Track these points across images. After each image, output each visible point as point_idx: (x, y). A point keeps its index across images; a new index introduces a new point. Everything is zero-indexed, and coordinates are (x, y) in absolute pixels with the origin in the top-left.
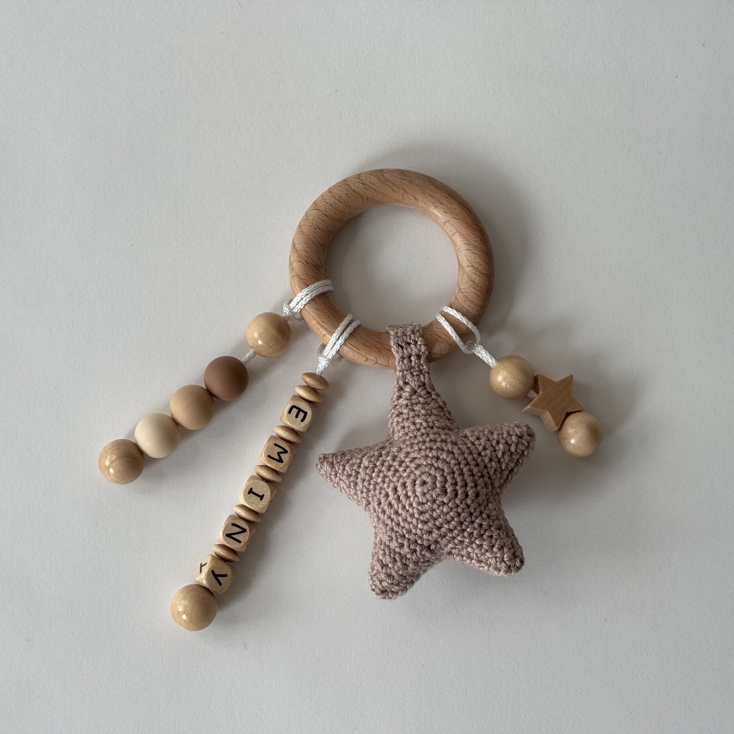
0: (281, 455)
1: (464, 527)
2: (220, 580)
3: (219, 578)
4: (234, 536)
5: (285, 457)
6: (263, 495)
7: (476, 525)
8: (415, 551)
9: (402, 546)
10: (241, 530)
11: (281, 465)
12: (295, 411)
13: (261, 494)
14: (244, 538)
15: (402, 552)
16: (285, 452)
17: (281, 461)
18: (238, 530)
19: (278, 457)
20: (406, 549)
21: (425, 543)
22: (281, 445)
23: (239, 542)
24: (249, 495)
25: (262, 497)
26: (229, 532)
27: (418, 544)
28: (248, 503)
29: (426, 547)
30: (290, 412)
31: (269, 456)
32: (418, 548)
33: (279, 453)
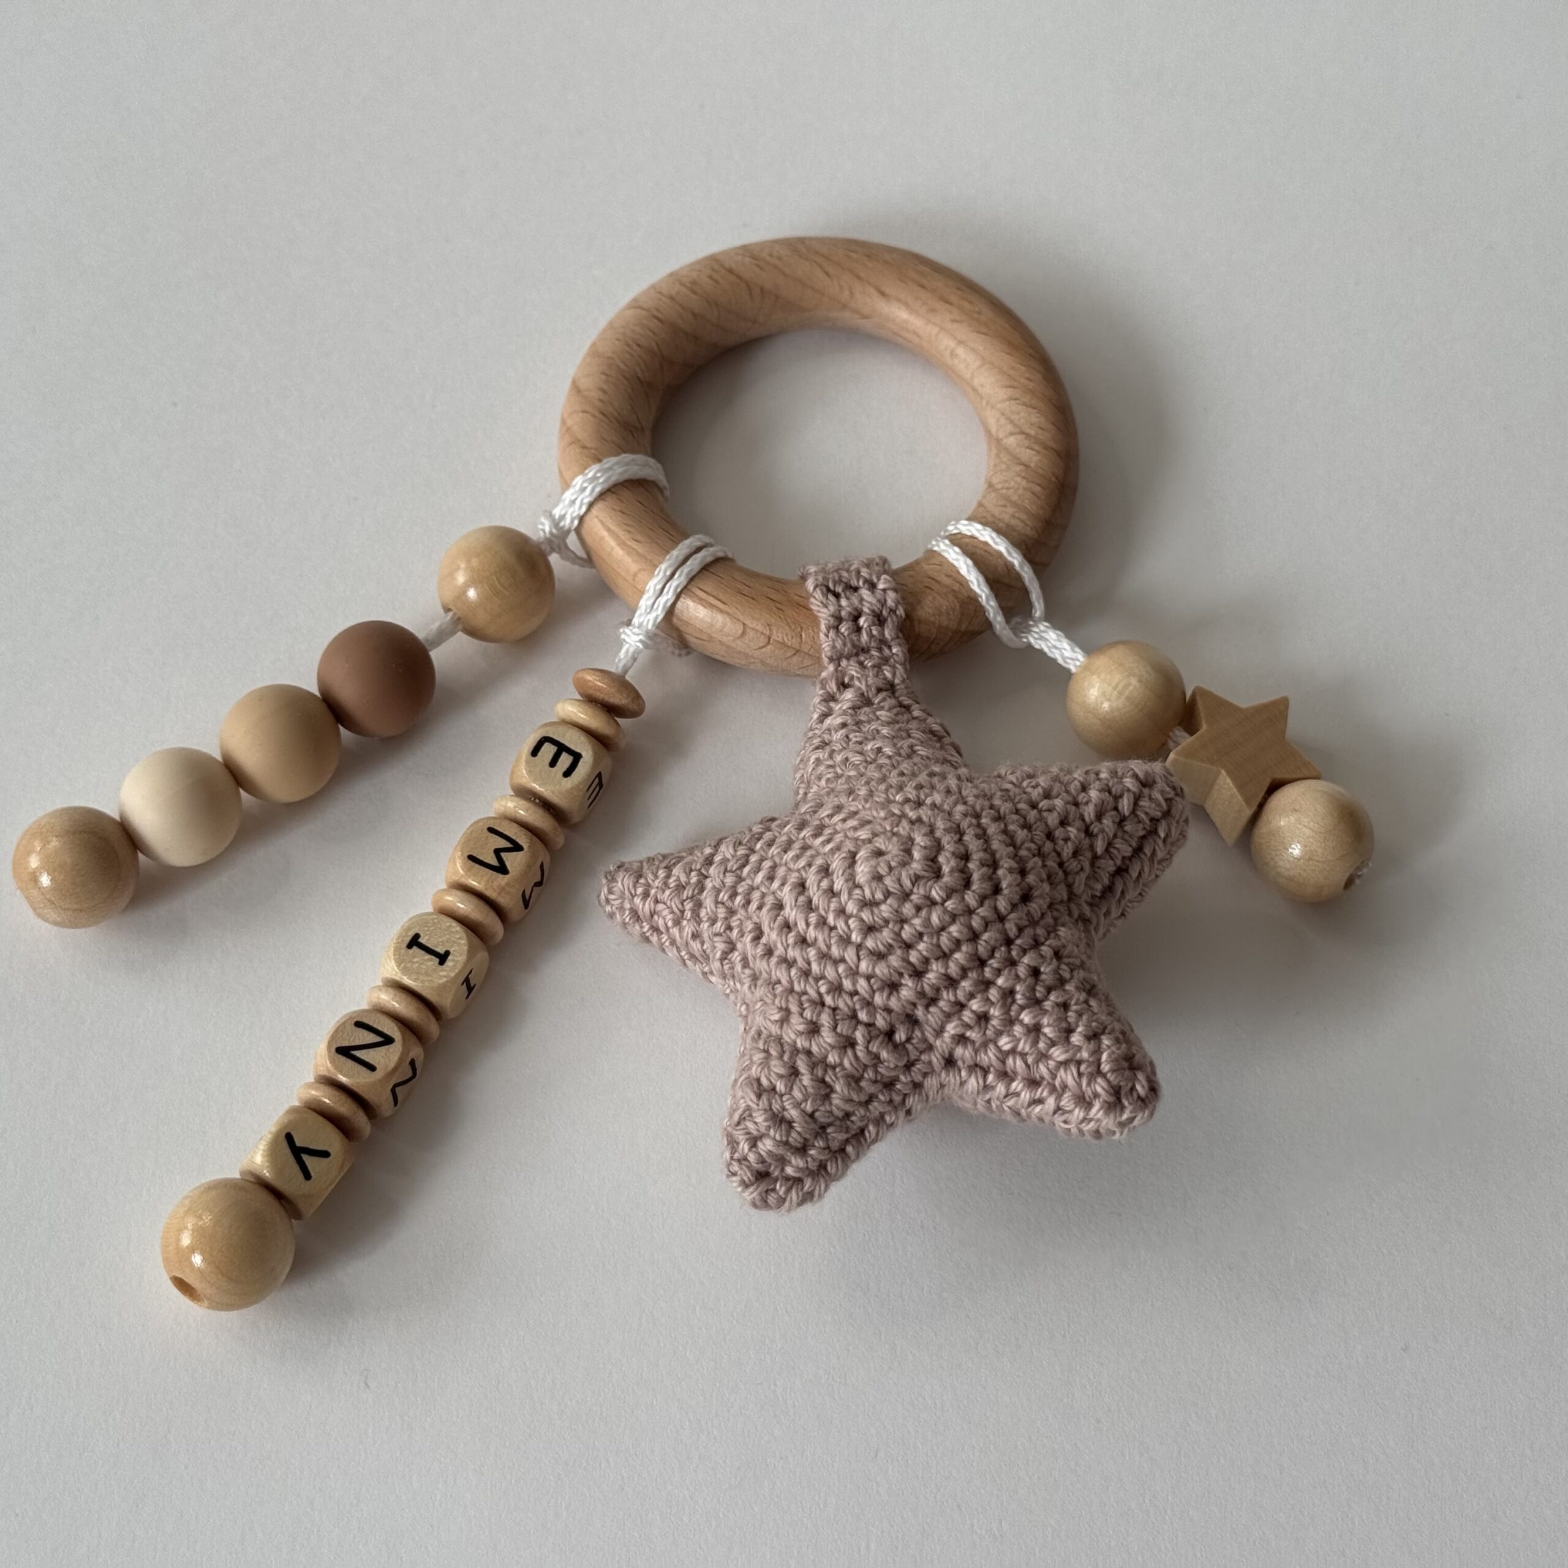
0: (503, 855)
1: (988, 973)
2: (307, 1163)
3: (305, 1158)
4: (358, 1053)
5: (513, 861)
6: (447, 953)
7: (1022, 970)
8: (851, 1043)
9: (814, 1029)
10: (378, 1039)
11: (501, 880)
12: (548, 750)
13: (441, 950)
14: (385, 1059)
15: (815, 1049)
16: (517, 847)
17: (502, 869)
18: (372, 1038)
19: (495, 859)
20: (827, 1036)
21: (880, 1022)
22: (505, 833)
23: (372, 1068)
24: (411, 951)
25: (443, 958)
26: (346, 1044)
27: (859, 1022)
28: (405, 971)
29: (881, 1032)
30: (535, 752)
31: (471, 858)
32: (859, 1035)
33: (497, 852)
